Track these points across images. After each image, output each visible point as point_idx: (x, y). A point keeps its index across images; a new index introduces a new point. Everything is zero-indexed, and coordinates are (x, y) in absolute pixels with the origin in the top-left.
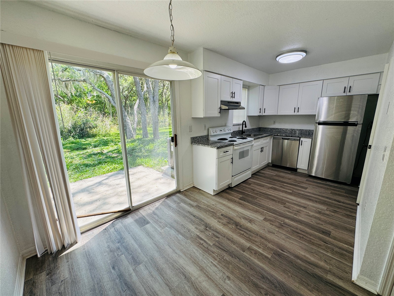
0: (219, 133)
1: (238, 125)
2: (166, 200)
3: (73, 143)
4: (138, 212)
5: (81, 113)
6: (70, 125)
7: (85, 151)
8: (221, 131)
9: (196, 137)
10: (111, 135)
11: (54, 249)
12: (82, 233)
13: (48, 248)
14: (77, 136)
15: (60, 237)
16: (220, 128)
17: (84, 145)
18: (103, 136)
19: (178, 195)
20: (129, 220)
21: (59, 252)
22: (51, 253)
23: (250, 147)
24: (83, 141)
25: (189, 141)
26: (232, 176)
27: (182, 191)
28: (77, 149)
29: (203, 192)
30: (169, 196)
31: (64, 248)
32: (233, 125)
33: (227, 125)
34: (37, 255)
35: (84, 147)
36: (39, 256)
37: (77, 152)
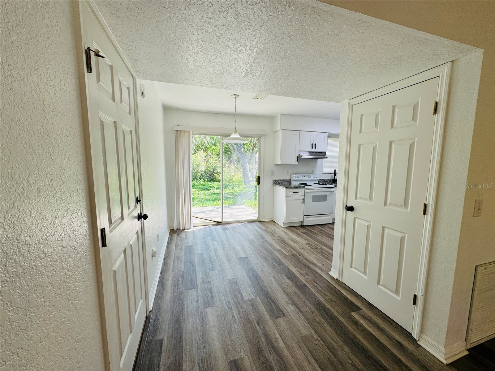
0: (301, 178)
1: (331, 173)
2: (247, 224)
3: (202, 185)
4: (226, 225)
5: (213, 160)
6: (203, 170)
7: (209, 191)
8: (305, 177)
9: (278, 180)
10: (234, 181)
11: (181, 229)
12: (193, 227)
13: (179, 228)
14: (206, 180)
15: (184, 224)
16: (304, 175)
17: (210, 187)
18: (227, 182)
19: (257, 223)
20: (219, 227)
21: (183, 230)
22: (180, 230)
23: (330, 193)
24: (210, 184)
25: (271, 182)
26: (304, 216)
27: (261, 221)
28: (204, 189)
29: (277, 225)
30: (250, 222)
31: (185, 229)
32: (323, 173)
33: (314, 172)
34: (174, 229)
35: (209, 188)
36: (175, 229)
37: (203, 192)
